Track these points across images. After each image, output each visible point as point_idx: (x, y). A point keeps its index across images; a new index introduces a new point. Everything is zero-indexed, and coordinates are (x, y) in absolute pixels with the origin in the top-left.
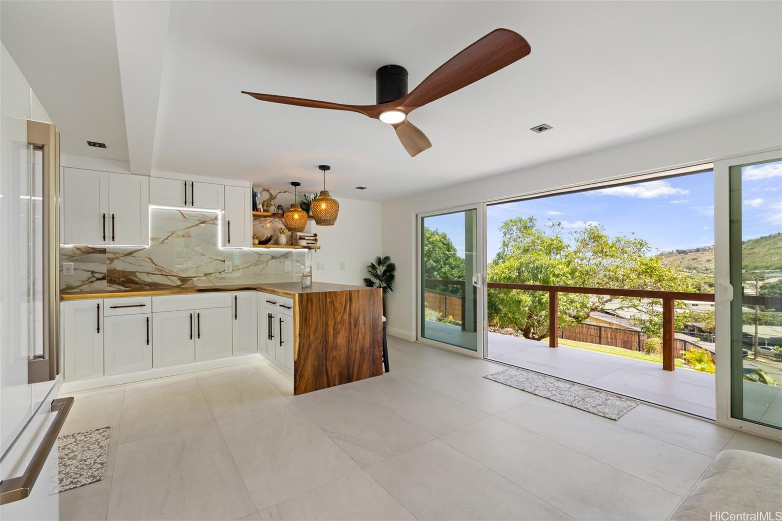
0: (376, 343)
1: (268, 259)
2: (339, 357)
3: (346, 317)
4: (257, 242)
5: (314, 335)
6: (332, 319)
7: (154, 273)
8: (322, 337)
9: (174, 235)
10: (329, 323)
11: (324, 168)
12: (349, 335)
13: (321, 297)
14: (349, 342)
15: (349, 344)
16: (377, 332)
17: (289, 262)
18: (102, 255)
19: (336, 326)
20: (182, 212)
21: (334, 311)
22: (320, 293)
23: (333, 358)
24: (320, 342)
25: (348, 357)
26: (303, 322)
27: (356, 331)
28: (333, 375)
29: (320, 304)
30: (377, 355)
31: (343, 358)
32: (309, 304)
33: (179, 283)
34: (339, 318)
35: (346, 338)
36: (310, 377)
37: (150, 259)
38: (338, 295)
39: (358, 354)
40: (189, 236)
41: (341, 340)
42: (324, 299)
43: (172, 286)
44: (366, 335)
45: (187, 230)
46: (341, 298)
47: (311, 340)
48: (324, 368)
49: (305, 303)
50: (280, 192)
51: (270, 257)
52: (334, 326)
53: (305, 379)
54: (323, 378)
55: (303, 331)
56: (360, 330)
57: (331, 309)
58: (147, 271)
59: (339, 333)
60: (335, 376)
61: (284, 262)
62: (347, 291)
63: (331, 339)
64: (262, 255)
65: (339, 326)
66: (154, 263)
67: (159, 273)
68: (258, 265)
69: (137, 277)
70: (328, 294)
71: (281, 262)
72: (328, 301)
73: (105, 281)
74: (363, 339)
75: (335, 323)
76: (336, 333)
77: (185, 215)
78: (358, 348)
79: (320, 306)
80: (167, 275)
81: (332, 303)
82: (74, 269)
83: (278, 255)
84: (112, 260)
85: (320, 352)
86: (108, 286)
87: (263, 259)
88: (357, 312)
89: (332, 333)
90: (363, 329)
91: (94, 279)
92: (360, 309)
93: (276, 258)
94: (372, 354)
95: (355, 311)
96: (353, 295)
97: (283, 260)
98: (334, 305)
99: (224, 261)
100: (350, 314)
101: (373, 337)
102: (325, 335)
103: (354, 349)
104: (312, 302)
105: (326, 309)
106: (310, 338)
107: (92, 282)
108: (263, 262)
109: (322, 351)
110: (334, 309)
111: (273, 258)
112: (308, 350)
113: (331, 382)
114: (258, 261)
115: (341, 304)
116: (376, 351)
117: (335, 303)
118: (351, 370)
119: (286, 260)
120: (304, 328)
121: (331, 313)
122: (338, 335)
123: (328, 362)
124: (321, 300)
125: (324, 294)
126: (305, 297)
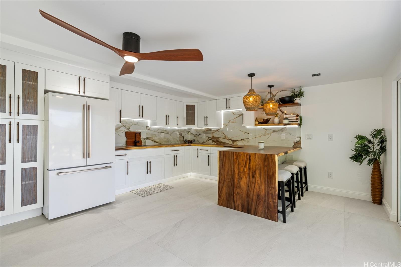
0: (270, 195)
1: (271, 132)
2: (241, 194)
3: (246, 170)
4: (257, 123)
5: (227, 175)
6: (237, 169)
7: (224, 138)
8: (231, 178)
9: (230, 122)
10: (235, 171)
11: (252, 75)
12: (248, 182)
13: (231, 155)
14: (248, 187)
15: (248, 188)
16: (271, 187)
17: (285, 134)
18: (211, 131)
19: (240, 174)
20: (233, 112)
21: (239, 164)
22: (230, 152)
23: (237, 193)
24: (230, 181)
25: (248, 196)
26: (221, 167)
27: (254, 181)
28: (238, 204)
29: (230, 158)
30: (271, 204)
31: (244, 196)
32: (224, 157)
33: (232, 143)
34: (242, 170)
35: (246, 184)
36: (224, 198)
37: (223, 132)
38: (241, 155)
39: (255, 197)
40: (235, 122)
41: (243, 183)
42: (232, 156)
43: (229, 144)
44: (261, 186)
45: (235, 119)
46: (243, 156)
47: (225, 178)
48: (232, 197)
49: (222, 156)
50: (278, 92)
51: (272, 131)
52: (239, 173)
53: (222, 198)
54: (232, 203)
55: (221, 172)
56: (257, 182)
57: (237, 163)
58: (222, 137)
59: (242, 179)
60: (239, 205)
61: (281, 134)
62: (247, 153)
63: (236, 180)
64: (268, 130)
65: (242, 175)
66: (224, 134)
67: (226, 138)
68: (265, 135)
69: (219, 140)
70: (235, 154)
71: (279, 134)
72: (235, 157)
73: (211, 141)
74: (259, 188)
75: (239, 172)
76: (240, 179)
77: (234, 113)
78: (255, 193)
79: (230, 160)
80: (228, 139)
81: (237, 159)
82: (205, 136)
83: (276, 130)
84: (213, 133)
85: (230, 186)
86: (212, 142)
87: (268, 132)
88: (254, 169)
89: (237, 178)
90: (259, 182)
91: (209, 140)
92: (257, 167)
93: (276, 131)
94: (266, 202)
95: (253, 167)
96: (251, 157)
97: (280, 132)
98: (238, 161)
99: (249, 133)
100: (249, 169)
101: (268, 190)
102: (233, 178)
103: (252, 193)
104: (226, 157)
105: (233, 162)
106: (225, 177)
107: (208, 141)
108: (268, 134)
109: (231, 187)
110: (239, 163)
111: (274, 131)
112: (224, 183)
113: (236, 207)
114: (265, 133)
115: (243, 160)
116: (270, 201)
117: (239, 159)
118: (250, 206)
119: (282, 133)
120: (221, 170)
121: (236, 165)
122: (241, 180)
123: (234, 194)
124: (231, 156)
125: (232, 153)
126: (222, 153)
